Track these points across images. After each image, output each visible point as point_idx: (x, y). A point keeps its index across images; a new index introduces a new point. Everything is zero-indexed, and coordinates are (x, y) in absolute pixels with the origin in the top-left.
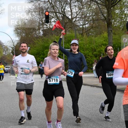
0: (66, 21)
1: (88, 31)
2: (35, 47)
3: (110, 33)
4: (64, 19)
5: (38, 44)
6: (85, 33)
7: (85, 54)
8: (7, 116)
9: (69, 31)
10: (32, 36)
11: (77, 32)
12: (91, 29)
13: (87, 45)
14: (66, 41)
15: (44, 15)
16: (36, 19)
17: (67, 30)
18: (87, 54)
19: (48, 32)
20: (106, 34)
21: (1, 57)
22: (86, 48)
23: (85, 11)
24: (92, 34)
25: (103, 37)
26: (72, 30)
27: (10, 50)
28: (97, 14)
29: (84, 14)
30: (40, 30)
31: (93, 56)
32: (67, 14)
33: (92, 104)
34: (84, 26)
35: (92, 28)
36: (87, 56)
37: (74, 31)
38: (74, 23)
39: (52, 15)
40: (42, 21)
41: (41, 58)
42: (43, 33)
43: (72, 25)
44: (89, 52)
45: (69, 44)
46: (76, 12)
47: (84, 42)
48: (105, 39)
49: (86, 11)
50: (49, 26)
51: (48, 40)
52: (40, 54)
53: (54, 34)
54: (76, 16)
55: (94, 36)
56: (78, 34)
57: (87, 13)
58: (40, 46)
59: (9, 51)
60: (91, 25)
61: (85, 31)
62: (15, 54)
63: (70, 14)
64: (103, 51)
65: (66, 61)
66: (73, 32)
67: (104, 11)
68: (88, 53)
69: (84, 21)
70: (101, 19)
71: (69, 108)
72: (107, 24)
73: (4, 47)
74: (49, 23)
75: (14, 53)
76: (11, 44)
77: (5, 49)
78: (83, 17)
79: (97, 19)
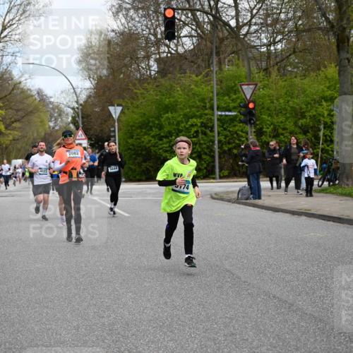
0: (221, 35)
1: (282, 60)
2: (137, 107)
3: (344, 66)
4: (217, 27)
5: (144, 99)
6: (276, 67)
7: (274, 125)
8: (63, 295)
9: (229, 61)
10: (129, 76)
11: (252, 63)
12: (290, 55)
13: (281, 101)
14: (221, 88)
15: (160, 19)
16: (140, 30)
17: (225, 58)
18: (279, 126)
19: (173, 65)
20: (332, 71)
21: (43, 134)
22: (278, 108)
23: (274, 5)
24: (294, 68)
25: (326, 77)
26: (239, 60)
27: (67, 114)
28: (307, 13)
29: (273, 14)
30: (149, 60)
31: (297, 130)
32: (224, 15)
33: (295, 264)
34: (272, 48)
35: (294, 52)
36: (280, 131)
37: (243, 60)
38: (244, 38)
39: (183, 18)
40: (155, 35)
41: (153, 137)
42: (158, 67)
43: (239, 45)
44: (287, 118)
45: (230, 97)
46: (250, 7)
47: (272, 92)
48: (329, 82)
49: (278, 5)
50: (175, 49)
51: (171, 86)
52: (151, 127)
53: (187, 71)
54: (250, 21)
55: (301, 76)
56: (254, 69)
57: (281, 12)
58: (150, 103)
59: (64, 119)
60: (292, 44)
61: (275, 62)
62: (81, 125)
63: (233, 13)
64: (324, 117)
65: (223, 144)
66: (241, 64)
67: (327, 4)
68: (282, 122)
69: (273, 33)
70: (320, 29)
71: (232, 273)
72: (338, 40)
73: (51, 106)
74: (175, 41)
75: (77, 122)
76: (71, 100)
77: (54, 111)
78: (269, 22)
79: (306, 28)
